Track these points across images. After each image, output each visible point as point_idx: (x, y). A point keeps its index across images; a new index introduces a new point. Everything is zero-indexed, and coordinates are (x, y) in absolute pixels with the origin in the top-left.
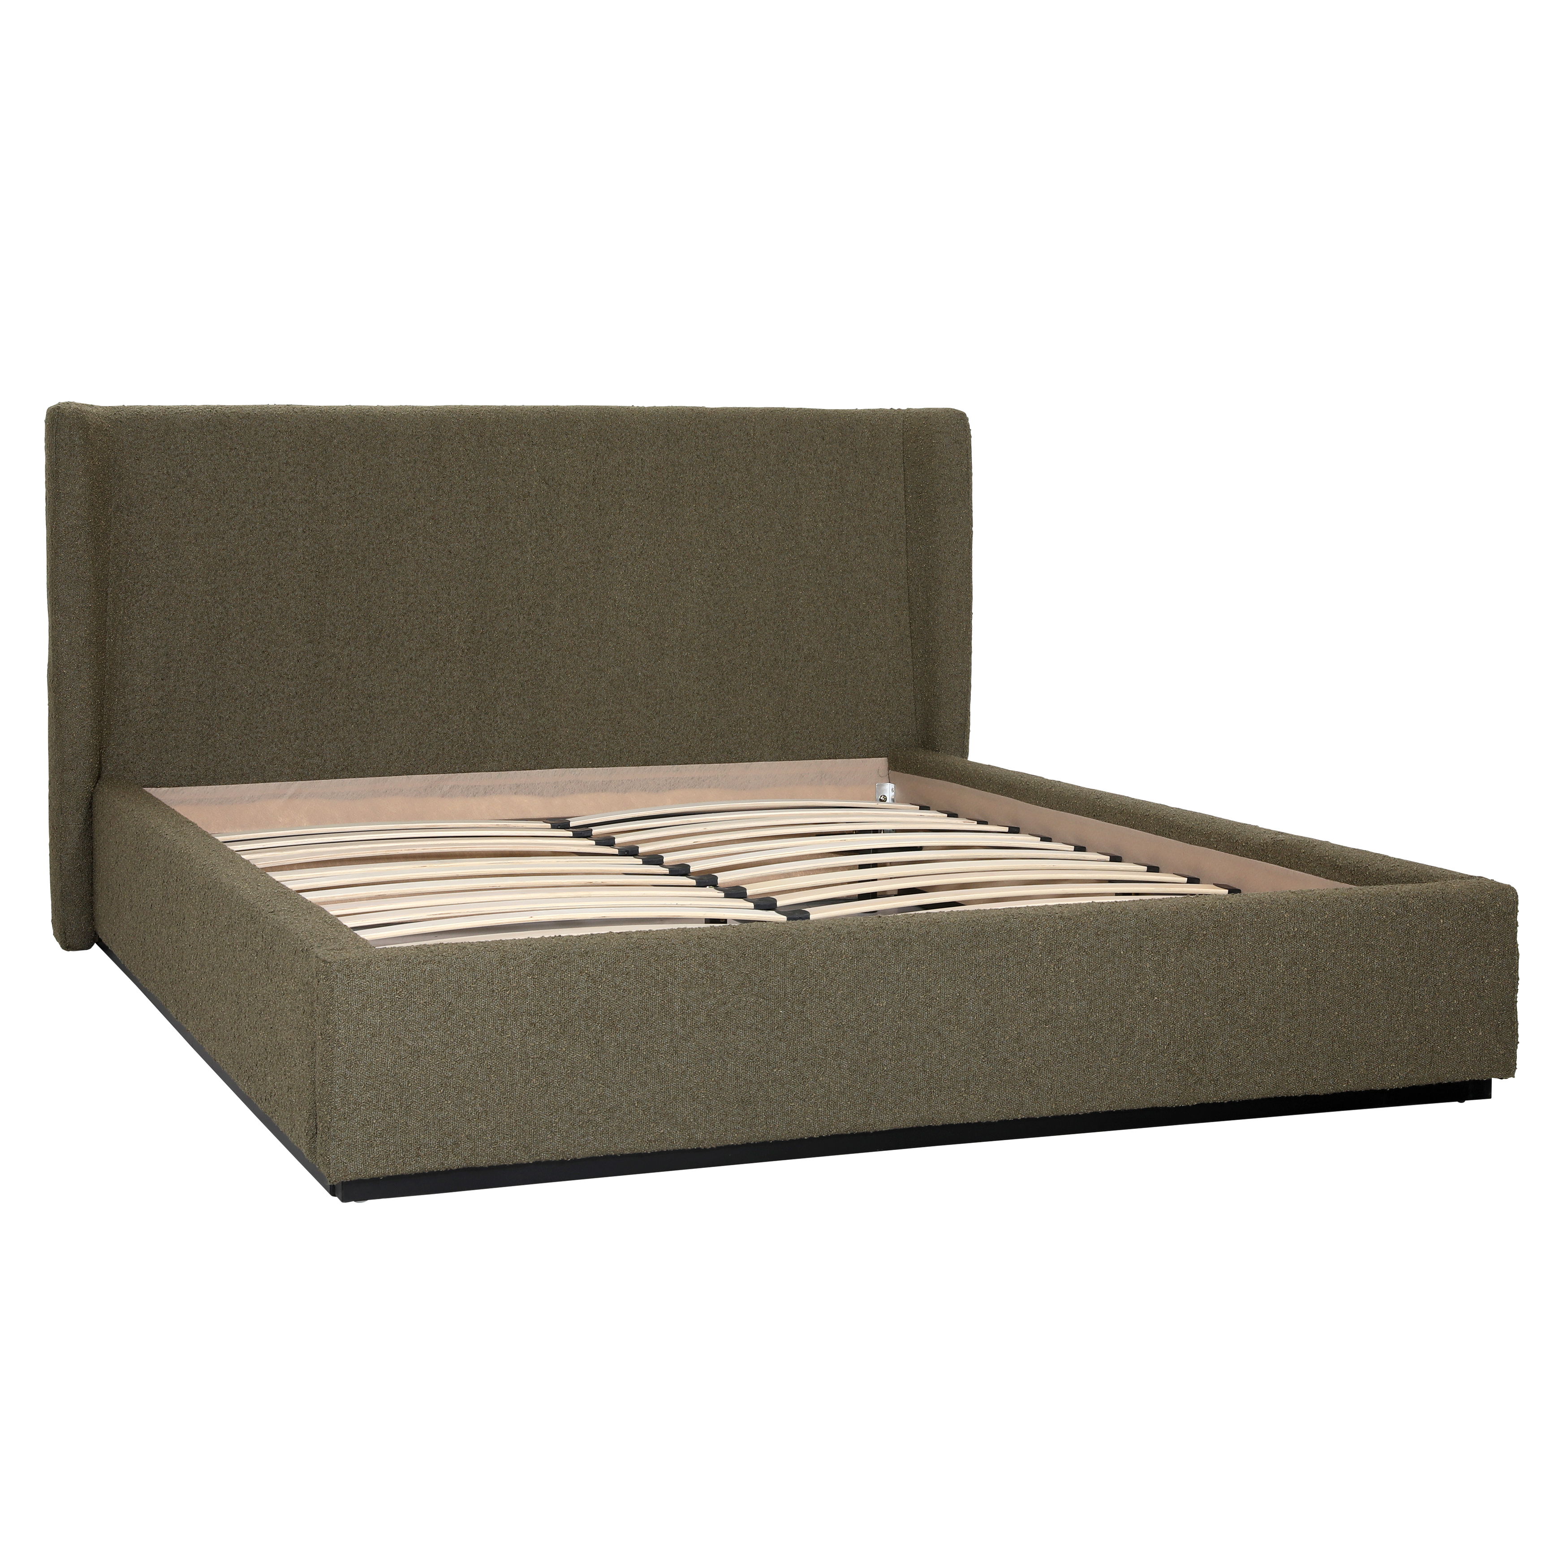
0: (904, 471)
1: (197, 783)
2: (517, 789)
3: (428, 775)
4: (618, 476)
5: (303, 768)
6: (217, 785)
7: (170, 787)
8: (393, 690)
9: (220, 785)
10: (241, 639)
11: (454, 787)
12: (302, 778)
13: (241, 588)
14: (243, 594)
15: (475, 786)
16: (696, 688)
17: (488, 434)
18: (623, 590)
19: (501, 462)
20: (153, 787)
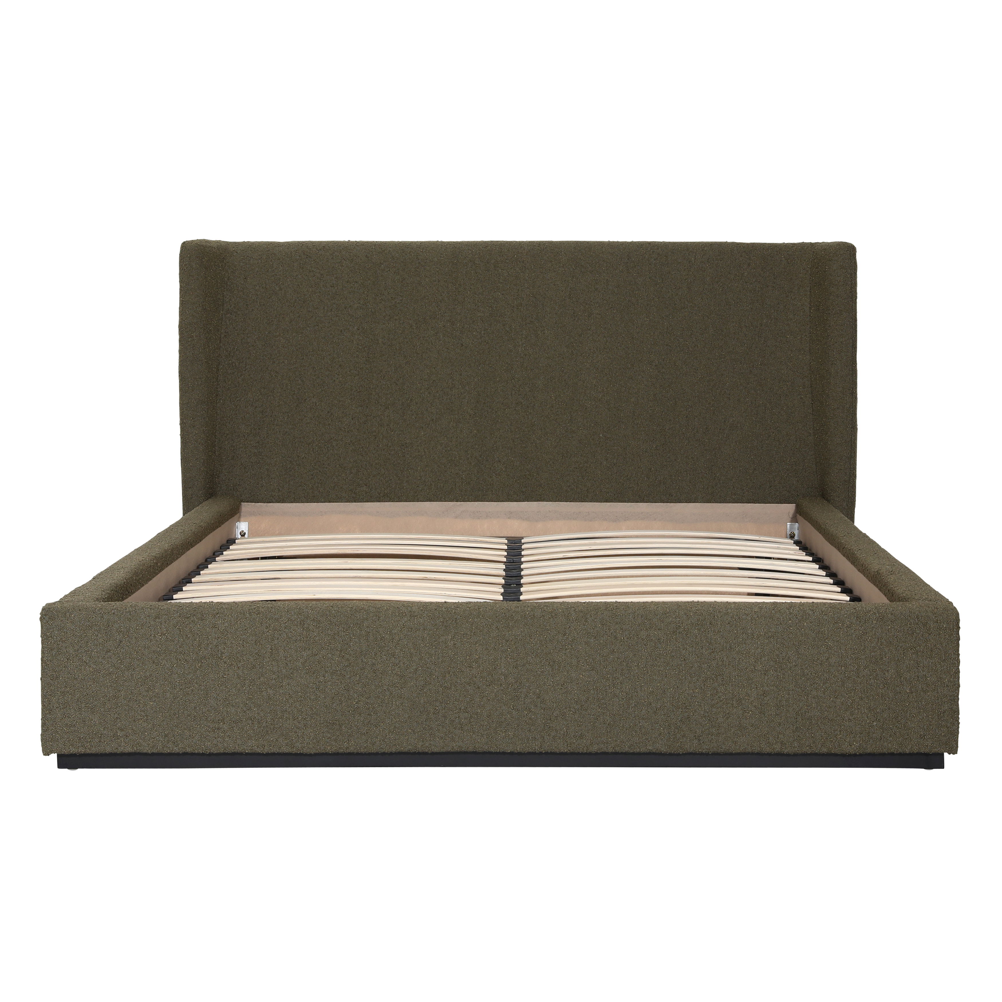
0: (810, 290)
1: (283, 501)
2: (510, 515)
3: (445, 502)
4: (588, 292)
5: (355, 493)
6: (297, 503)
7: (265, 503)
8: (420, 442)
9: (299, 503)
10: (313, 403)
11: (464, 511)
12: (355, 501)
13: (314, 368)
14: (315, 372)
15: (480, 511)
16: (644, 447)
17: (493, 261)
18: (590, 374)
19: (501, 281)
20: (253, 502)
